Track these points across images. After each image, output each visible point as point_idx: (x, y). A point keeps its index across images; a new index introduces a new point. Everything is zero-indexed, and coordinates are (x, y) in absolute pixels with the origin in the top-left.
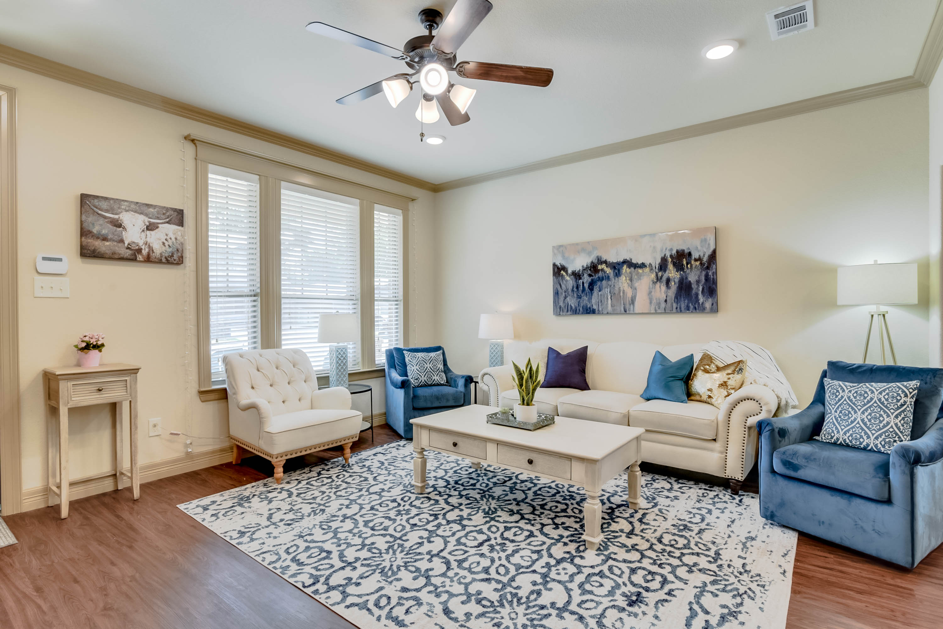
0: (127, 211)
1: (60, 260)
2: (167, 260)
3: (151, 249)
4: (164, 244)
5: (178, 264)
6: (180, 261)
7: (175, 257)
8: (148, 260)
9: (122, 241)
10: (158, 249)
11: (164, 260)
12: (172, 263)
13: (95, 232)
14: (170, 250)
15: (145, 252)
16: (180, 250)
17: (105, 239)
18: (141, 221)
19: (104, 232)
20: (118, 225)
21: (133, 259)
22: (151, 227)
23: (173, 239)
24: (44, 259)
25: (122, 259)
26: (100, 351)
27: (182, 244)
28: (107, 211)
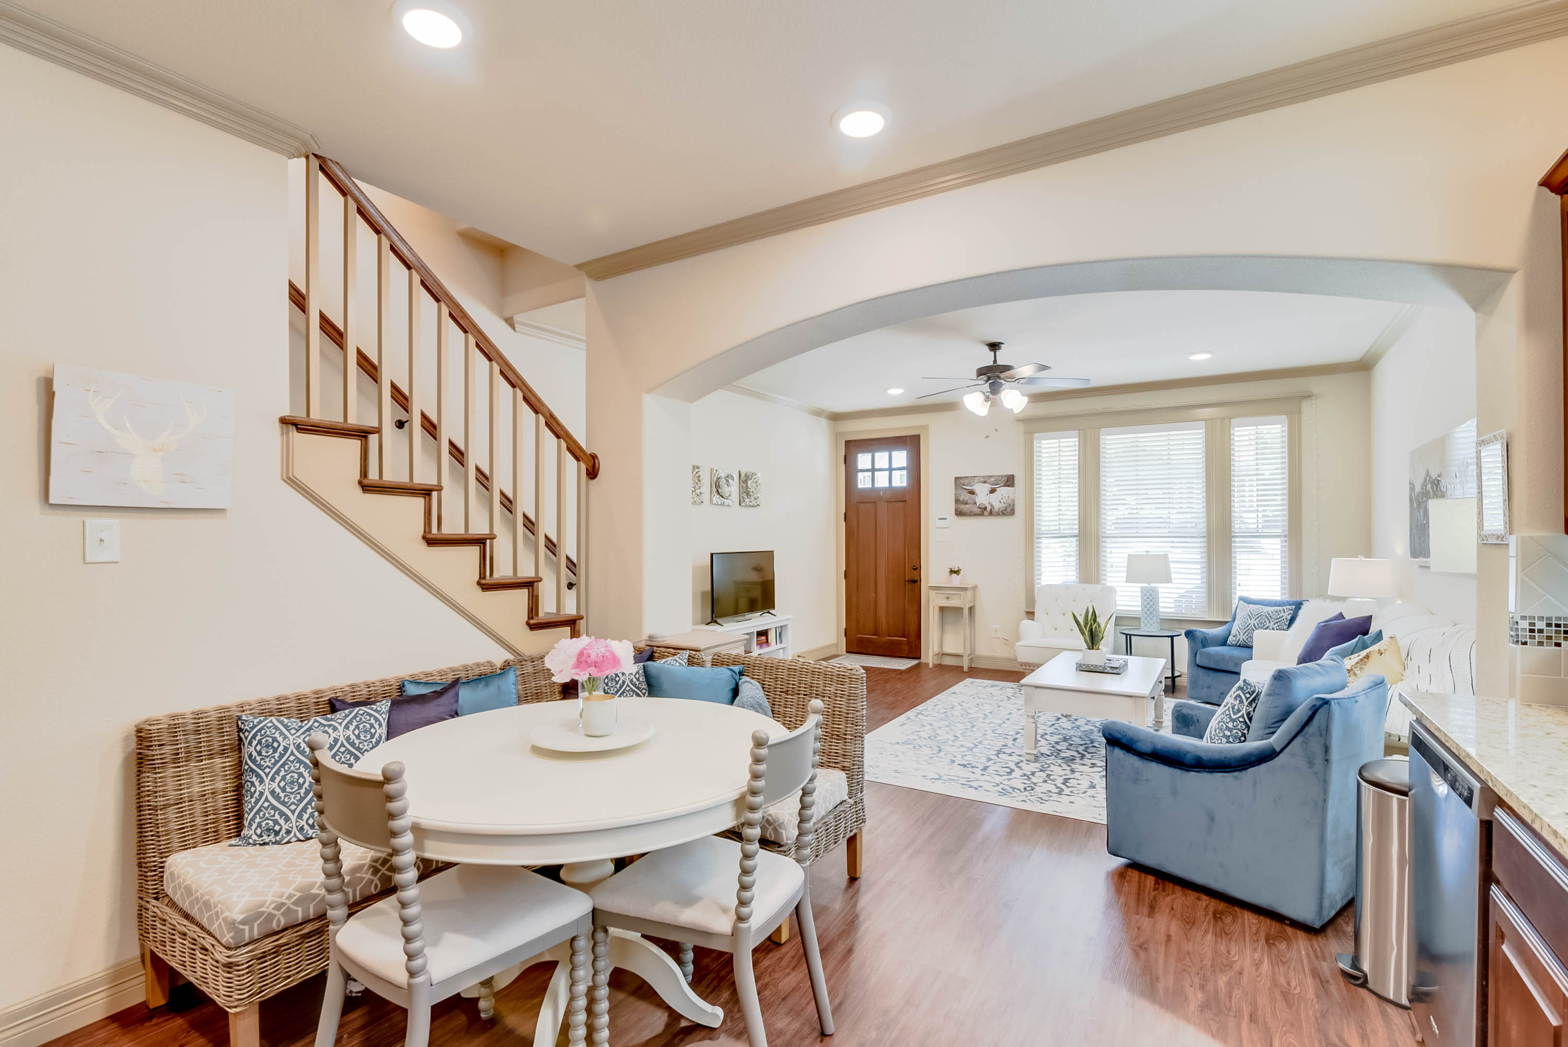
0: (977, 483)
1: (945, 519)
2: (1003, 513)
3: (992, 506)
4: (1000, 501)
5: (1010, 515)
6: (1012, 513)
7: (1008, 510)
8: (991, 513)
9: (975, 503)
10: (997, 506)
11: (1001, 513)
12: (1006, 515)
13: (961, 500)
14: (1005, 505)
15: (988, 509)
16: (1011, 505)
17: (966, 503)
18: (988, 487)
19: (966, 499)
20: (972, 492)
21: (982, 514)
22: (992, 491)
23: (1007, 498)
24: (940, 519)
25: (976, 515)
26: (958, 575)
27: (1013, 500)
28: (967, 485)
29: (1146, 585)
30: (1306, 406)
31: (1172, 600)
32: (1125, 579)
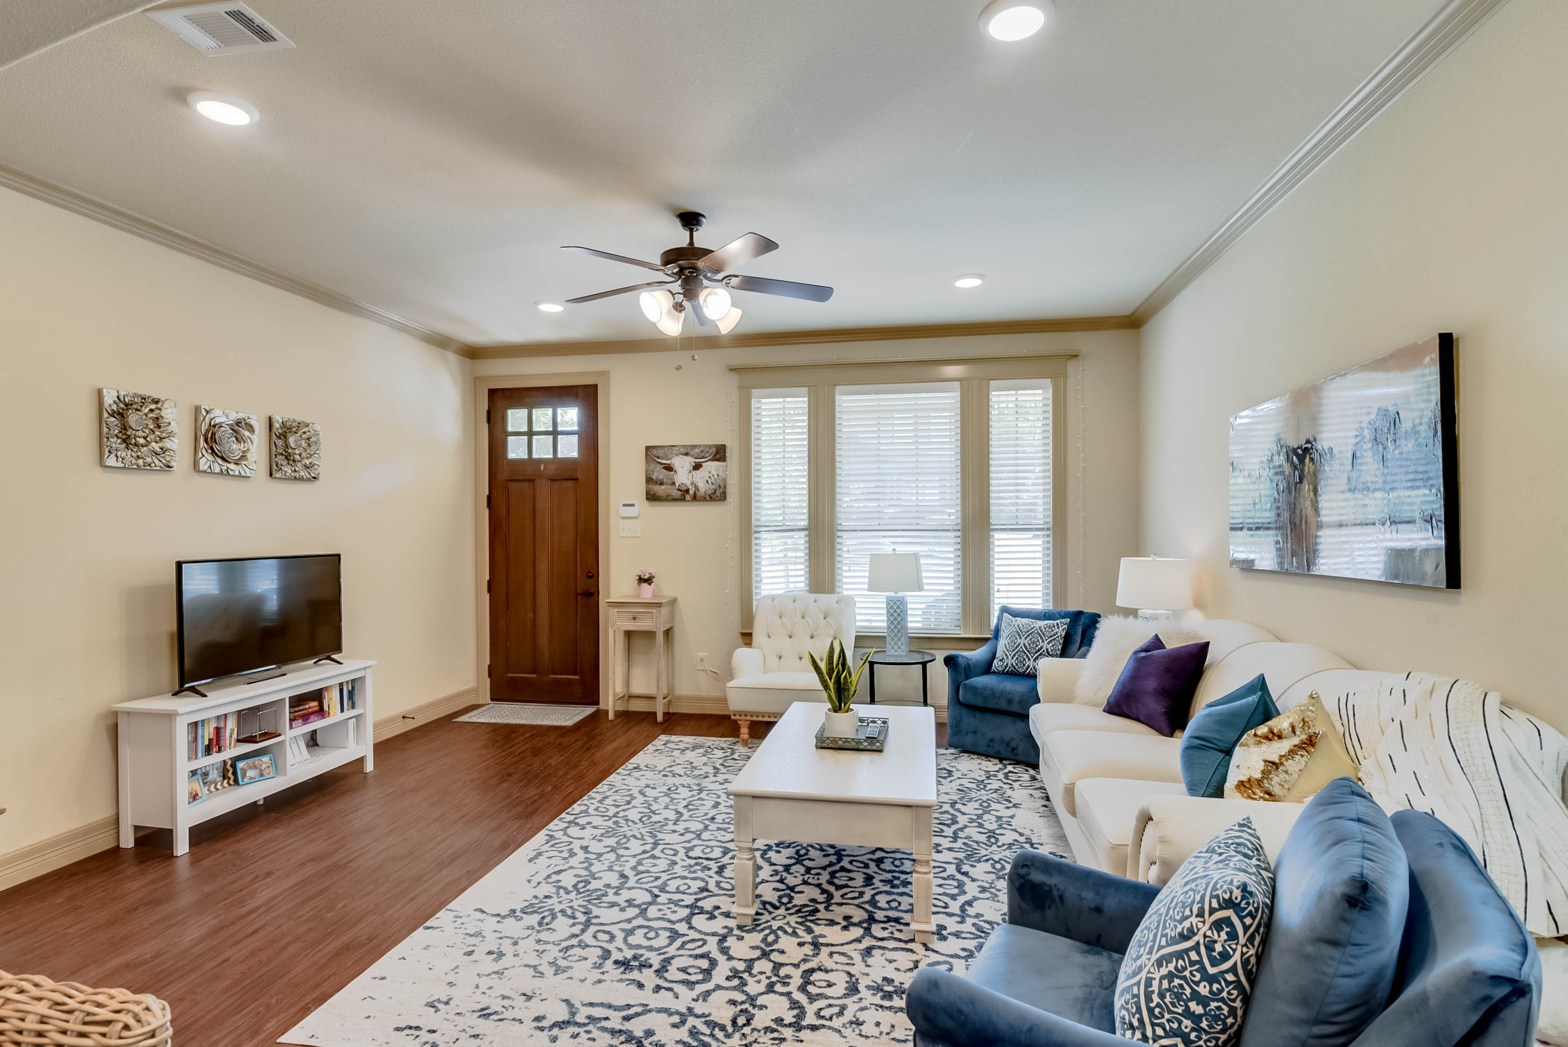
0: (677, 455)
1: (633, 505)
2: (711, 497)
3: (697, 488)
4: (707, 481)
5: (720, 500)
6: (723, 497)
7: (718, 494)
8: (695, 498)
9: (674, 483)
10: (703, 487)
11: (708, 498)
12: (715, 500)
13: (654, 478)
14: (713, 487)
15: (691, 492)
16: (722, 486)
17: (662, 484)
18: (689, 461)
19: (661, 477)
20: (669, 468)
21: (682, 499)
22: (697, 467)
23: (716, 476)
24: (625, 505)
25: (675, 500)
26: (650, 584)
27: (725, 480)
28: (663, 458)
29: (892, 594)
30: (1072, 366)
31: (920, 612)
32: (866, 586)
